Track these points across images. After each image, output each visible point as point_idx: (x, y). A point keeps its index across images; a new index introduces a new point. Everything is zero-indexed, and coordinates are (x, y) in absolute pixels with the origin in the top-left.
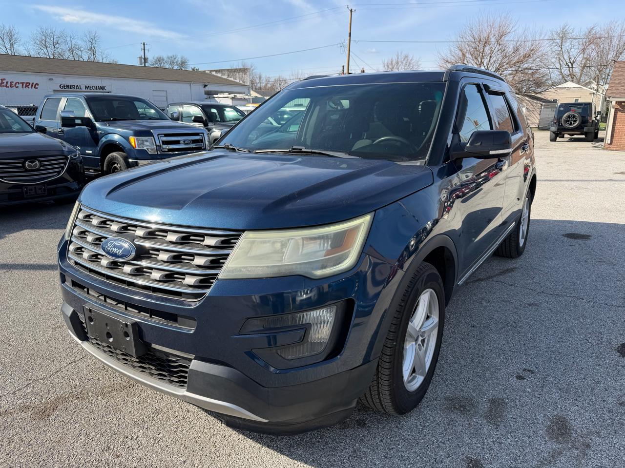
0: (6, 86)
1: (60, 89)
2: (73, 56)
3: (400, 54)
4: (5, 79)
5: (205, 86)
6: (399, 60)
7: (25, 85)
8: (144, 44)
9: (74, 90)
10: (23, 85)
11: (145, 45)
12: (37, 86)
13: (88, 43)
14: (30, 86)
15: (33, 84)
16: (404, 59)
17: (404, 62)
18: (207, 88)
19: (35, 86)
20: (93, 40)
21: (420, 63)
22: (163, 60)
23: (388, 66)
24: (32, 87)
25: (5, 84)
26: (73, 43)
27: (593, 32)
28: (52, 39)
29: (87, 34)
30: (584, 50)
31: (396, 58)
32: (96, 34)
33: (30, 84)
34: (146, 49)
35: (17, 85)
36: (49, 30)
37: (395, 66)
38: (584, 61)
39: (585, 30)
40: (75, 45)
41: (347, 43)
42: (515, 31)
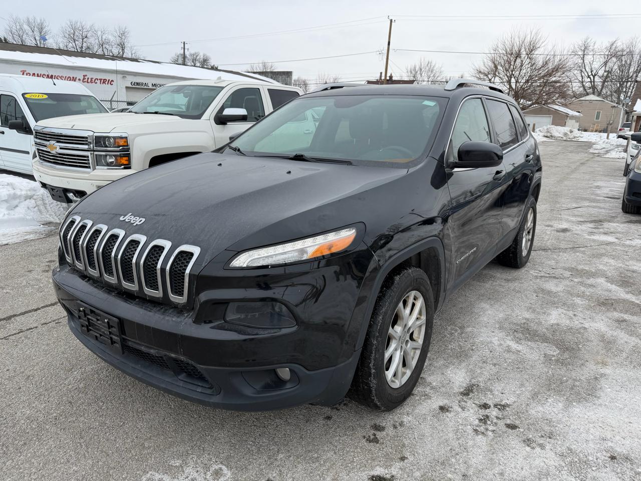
0: (87, 82)
1: (131, 86)
2: (103, 50)
3: (422, 60)
4: (86, 76)
6: (422, 67)
7: (102, 81)
8: (184, 43)
9: (143, 87)
10: (101, 82)
11: (186, 45)
12: (112, 83)
13: (117, 38)
14: (106, 83)
15: (109, 80)
16: (427, 65)
17: (427, 68)
19: (111, 82)
20: (123, 34)
21: (442, 69)
22: (186, 57)
23: (411, 72)
24: (108, 84)
25: (86, 80)
26: (104, 37)
27: (615, 45)
28: (81, 33)
29: (117, 29)
30: (606, 63)
31: (420, 64)
32: (126, 30)
33: (106, 80)
34: (186, 47)
35: (96, 81)
36: (79, 24)
37: (419, 72)
38: (606, 74)
39: (606, 44)
40: (105, 39)
41: (386, 51)
42: (544, 46)
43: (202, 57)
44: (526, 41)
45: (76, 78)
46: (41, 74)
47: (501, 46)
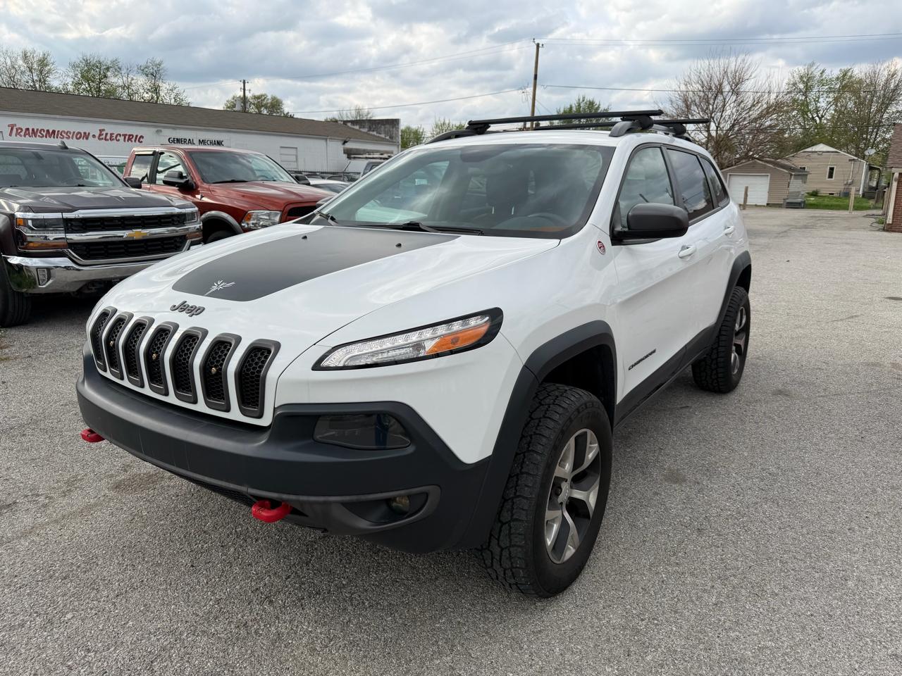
0: (106, 139)
1: (169, 144)
2: (129, 95)
3: (581, 100)
4: (104, 130)
5: (345, 142)
7: (127, 137)
8: (244, 82)
9: (186, 145)
10: (125, 138)
11: (246, 84)
12: (141, 140)
13: (150, 76)
14: (133, 140)
15: (137, 136)
16: (589, 106)
18: (349, 145)
19: (139, 139)
22: (248, 100)
24: (135, 141)
25: (103, 136)
28: (98, 70)
29: (149, 65)
30: (836, 100)
32: (162, 65)
33: (133, 136)
34: (246, 89)
35: (118, 138)
36: (95, 58)
38: (837, 115)
41: (532, 89)
42: (755, 77)
43: (270, 101)
44: (729, 71)
45: (89, 134)
46: (37, 130)
47: (694, 78)
